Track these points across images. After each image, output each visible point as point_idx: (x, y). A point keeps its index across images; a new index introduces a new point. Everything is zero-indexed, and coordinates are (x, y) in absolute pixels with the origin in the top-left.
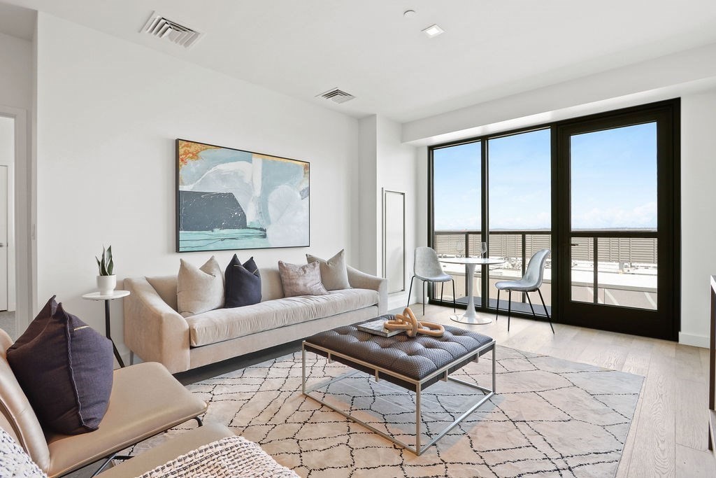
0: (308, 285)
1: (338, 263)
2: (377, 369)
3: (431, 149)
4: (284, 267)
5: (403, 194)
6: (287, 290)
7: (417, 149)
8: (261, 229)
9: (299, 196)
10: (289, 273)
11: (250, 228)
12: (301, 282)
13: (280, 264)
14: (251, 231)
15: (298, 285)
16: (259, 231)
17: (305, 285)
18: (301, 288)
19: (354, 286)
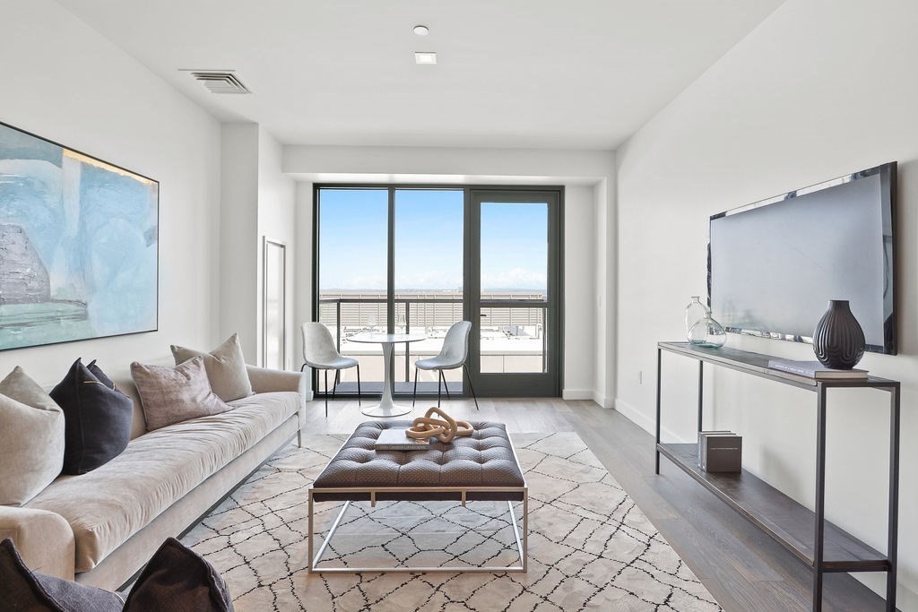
0: (199, 399)
1: (234, 356)
2: (464, 490)
3: (317, 187)
4: (147, 374)
5: (282, 246)
6: (157, 415)
7: (298, 184)
8: (78, 302)
9: (143, 241)
10: (160, 383)
11: (57, 301)
12: (185, 396)
13: (135, 367)
14: (61, 307)
15: (182, 401)
16: (73, 307)
17: (194, 400)
18: (189, 406)
19: (258, 389)
